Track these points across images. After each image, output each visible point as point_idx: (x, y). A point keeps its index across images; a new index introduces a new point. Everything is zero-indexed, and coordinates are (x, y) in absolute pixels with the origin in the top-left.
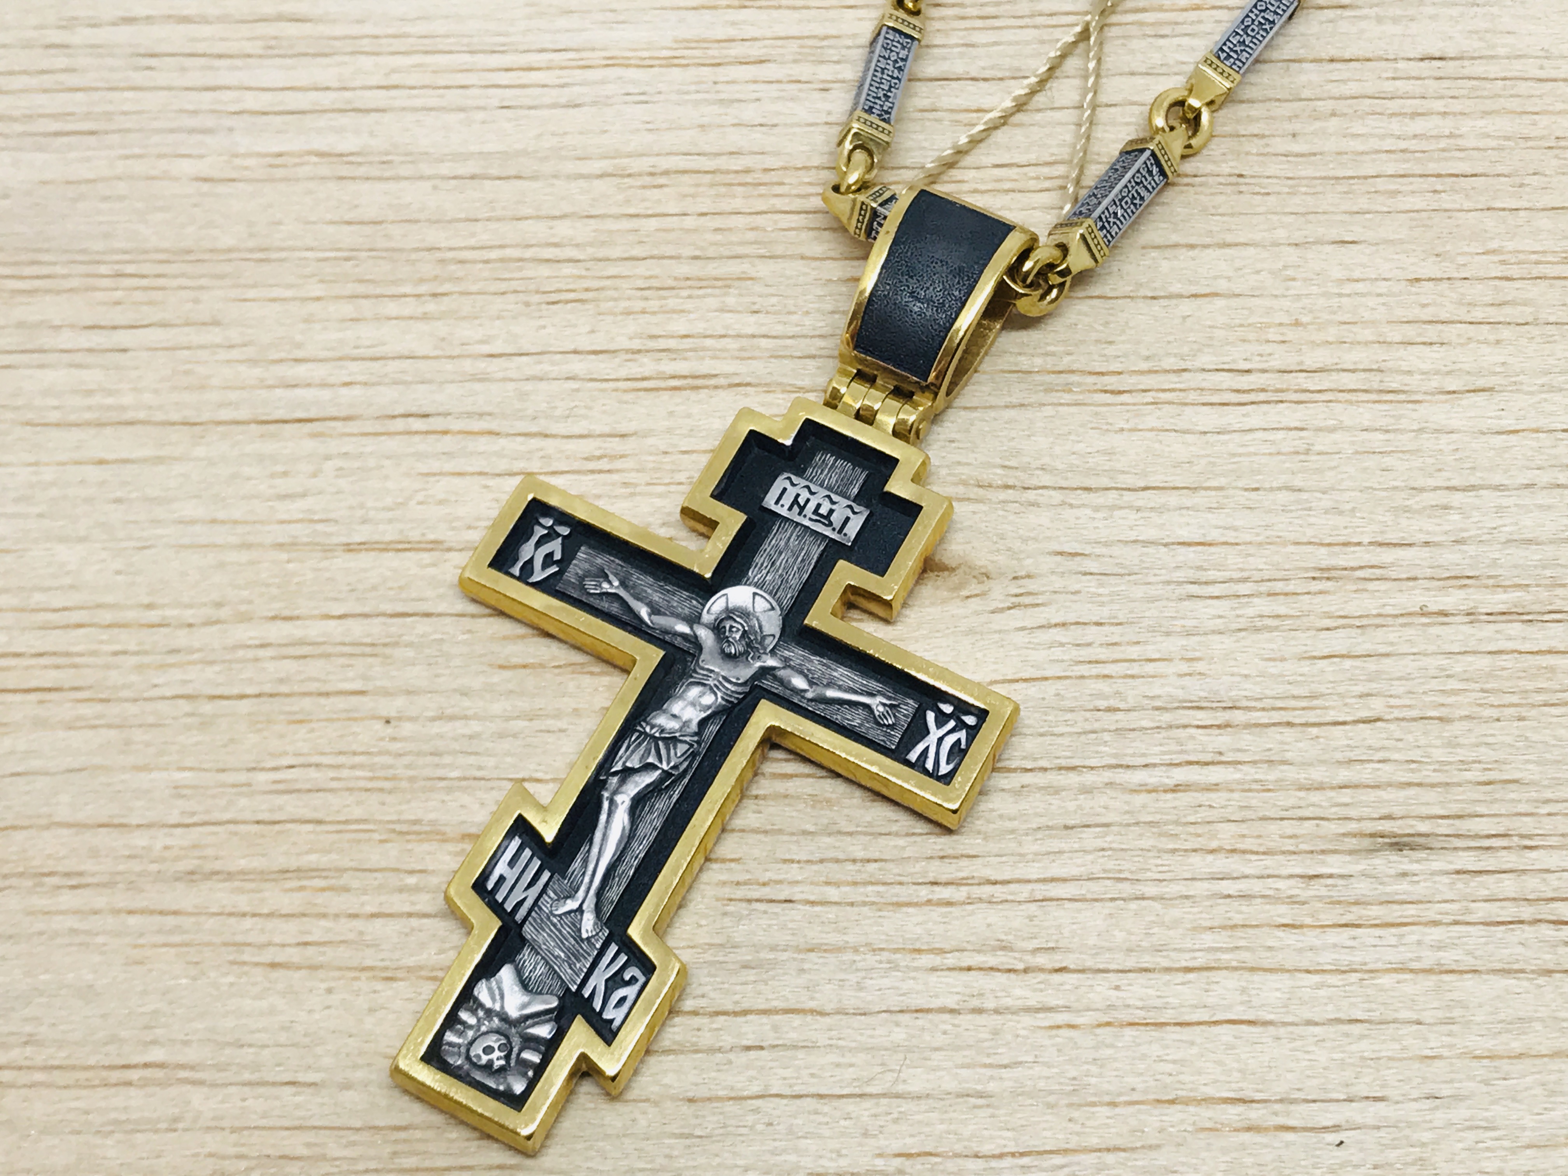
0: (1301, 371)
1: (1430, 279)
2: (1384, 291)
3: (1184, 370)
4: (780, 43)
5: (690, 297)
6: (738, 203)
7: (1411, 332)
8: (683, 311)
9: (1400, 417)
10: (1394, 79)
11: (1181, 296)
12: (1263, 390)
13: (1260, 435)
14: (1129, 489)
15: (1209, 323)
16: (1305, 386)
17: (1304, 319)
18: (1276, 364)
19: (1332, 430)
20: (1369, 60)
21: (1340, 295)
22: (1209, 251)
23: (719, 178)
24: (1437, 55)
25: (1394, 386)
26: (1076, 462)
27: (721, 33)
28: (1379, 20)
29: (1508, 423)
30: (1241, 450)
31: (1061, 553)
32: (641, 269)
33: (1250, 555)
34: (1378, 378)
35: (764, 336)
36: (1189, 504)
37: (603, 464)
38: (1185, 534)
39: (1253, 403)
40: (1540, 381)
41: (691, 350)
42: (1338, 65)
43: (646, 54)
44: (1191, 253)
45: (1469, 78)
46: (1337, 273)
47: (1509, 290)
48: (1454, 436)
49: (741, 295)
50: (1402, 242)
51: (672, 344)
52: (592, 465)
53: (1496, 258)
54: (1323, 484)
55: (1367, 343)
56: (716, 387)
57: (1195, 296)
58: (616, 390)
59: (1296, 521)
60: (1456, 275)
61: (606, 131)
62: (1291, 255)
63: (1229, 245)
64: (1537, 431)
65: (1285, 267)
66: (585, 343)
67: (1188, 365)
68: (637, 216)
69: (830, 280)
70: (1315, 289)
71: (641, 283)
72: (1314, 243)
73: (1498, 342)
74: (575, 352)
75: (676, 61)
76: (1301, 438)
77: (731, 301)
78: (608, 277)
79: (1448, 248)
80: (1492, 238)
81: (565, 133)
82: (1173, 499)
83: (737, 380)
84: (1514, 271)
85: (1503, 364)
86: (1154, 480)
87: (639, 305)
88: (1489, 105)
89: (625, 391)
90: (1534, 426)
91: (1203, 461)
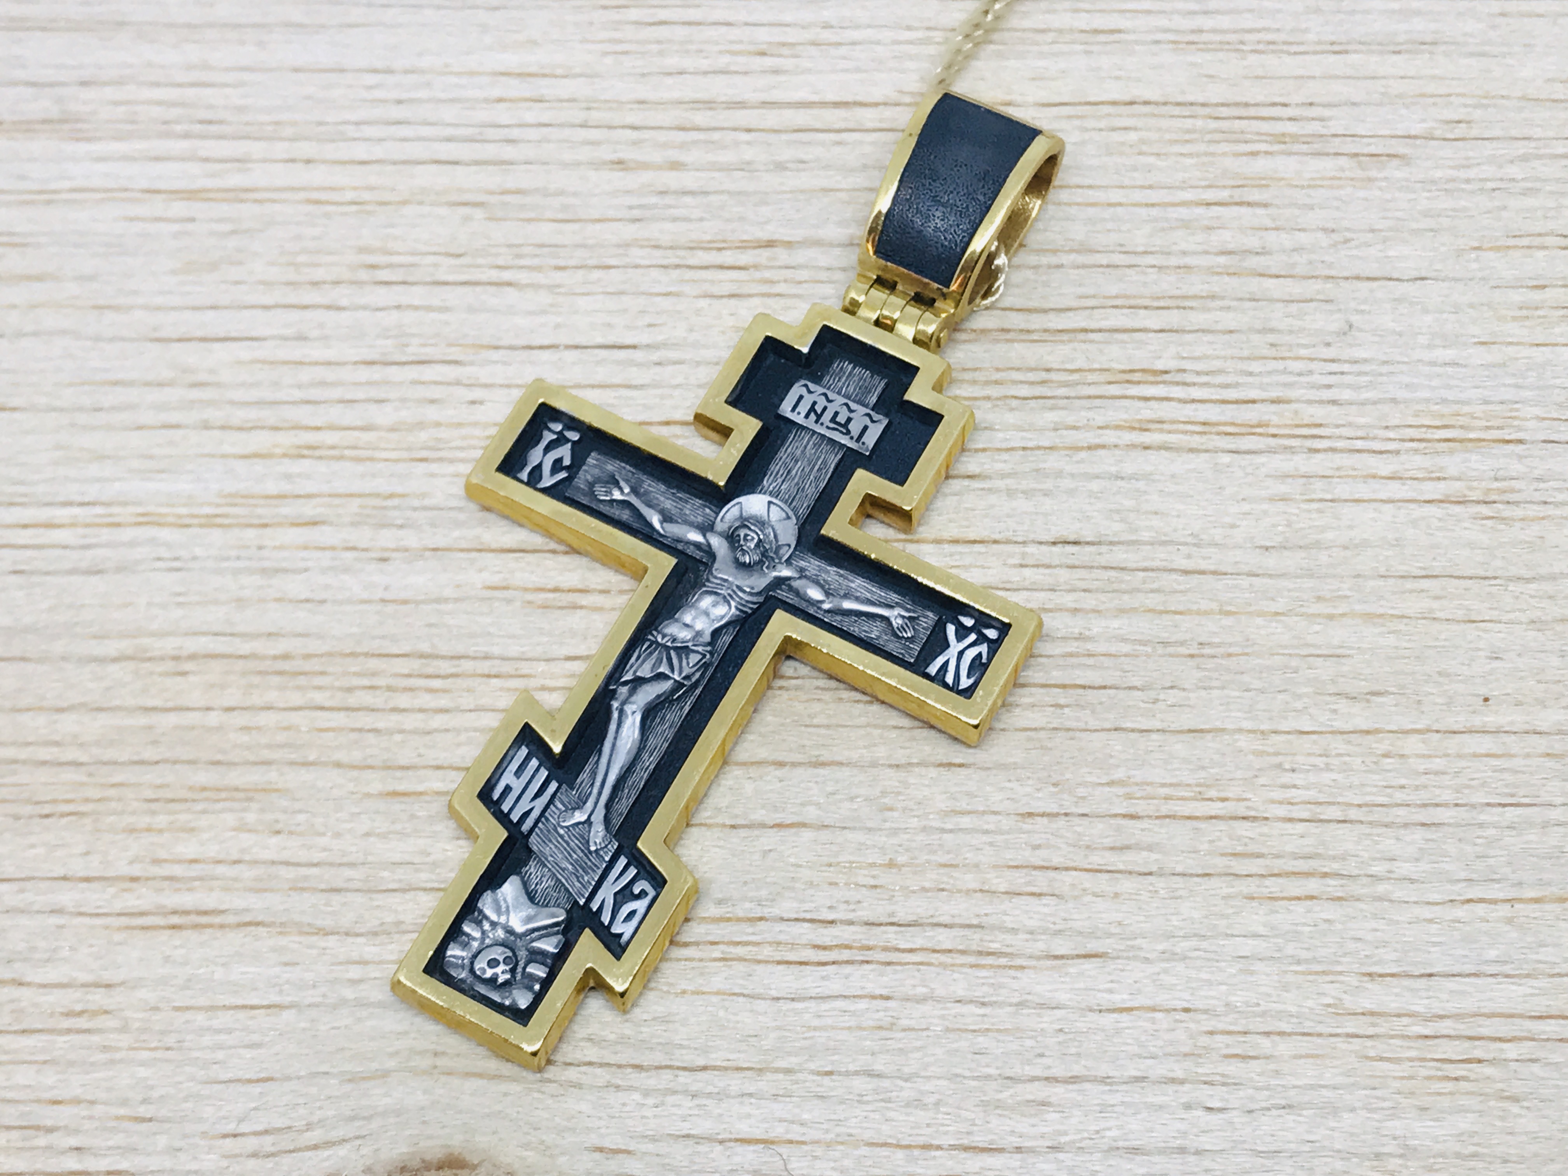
0: (892, 924)
1: (1043, 815)
2: (991, 827)
3: (761, 919)
4: (337, 501)
5: (204, 812)
6: (272, 697)
7: (1019, 879)
8: (192, 830)
9: (1001, 986)
10: (1022, 566)
11: (763, 826)
12: (848, 947)
13: (840, 1004)
14: (685, 1069)
15: (792, 860)
16: (894, 943)
17: (901, 859)
18: (864, 914)
19: (922, 1000)
20: (995, 542)
21: (943, 831)
22: (800, 771)
23: (251, 665)
24: (1072, 538)
25: (995, 946)
26: (628, 1032)
27: (272, 487)
28: (1010, 493)
29: (1121, 998)
30: (816, 1022)
31: (601, 1150)
32: (151, 776)
33: (816, 1158)
34: (977, 936)
35: (287, 863)
36: (752, 1090)
37: (82, 1023)
38: (744, 1129)
39: (834, 963)
40: (1160, 947)
41: (200, 879)
42: (960, 548)
43: (183, 511)
44: (779, 773)
45: (1105, 568)
46: (941, 802)
47: (1135, 830)
48: (1059, 1013)
49: (262, 810)
50: (1016, 767)
51: (178, 870)
52: (67, 1023)
53: (1121, 791)
54: (906, 1070)
55: (968, 892)
56: (222, 926)
57: (779, 826)
58: (107, 928)
59: (872, 1115)
60: (1074, 810)
61: (130, 604)
62: (890, 779)
63: (823, 764)
64: (1154, 1009)
65: (884, 793)
66: (78, 868)
67: (766, 912)
68: (154, 709)
69: (368, 795)
70: (914, 822)
71: (150, 794)
72: (918, 764)
73: (1116, 895)
74: (65, 878)
75: (219, 521)
76: (886, 1010)
77: (251, 817)
78: (113, 785)
79: (1068, 776)
80: (1118, 766)
81: (83, 606)
82: (735, 1083)
83: (248, 919)
84: (1140, 807)
85: (1120, 923)
86: (716, 1058)
87: (144, 821)
88: (1127, 600)
89: (119, 929)
90: (1149, 1003)
91: (773, 1035)
